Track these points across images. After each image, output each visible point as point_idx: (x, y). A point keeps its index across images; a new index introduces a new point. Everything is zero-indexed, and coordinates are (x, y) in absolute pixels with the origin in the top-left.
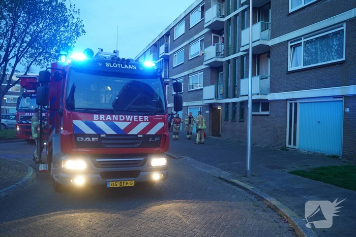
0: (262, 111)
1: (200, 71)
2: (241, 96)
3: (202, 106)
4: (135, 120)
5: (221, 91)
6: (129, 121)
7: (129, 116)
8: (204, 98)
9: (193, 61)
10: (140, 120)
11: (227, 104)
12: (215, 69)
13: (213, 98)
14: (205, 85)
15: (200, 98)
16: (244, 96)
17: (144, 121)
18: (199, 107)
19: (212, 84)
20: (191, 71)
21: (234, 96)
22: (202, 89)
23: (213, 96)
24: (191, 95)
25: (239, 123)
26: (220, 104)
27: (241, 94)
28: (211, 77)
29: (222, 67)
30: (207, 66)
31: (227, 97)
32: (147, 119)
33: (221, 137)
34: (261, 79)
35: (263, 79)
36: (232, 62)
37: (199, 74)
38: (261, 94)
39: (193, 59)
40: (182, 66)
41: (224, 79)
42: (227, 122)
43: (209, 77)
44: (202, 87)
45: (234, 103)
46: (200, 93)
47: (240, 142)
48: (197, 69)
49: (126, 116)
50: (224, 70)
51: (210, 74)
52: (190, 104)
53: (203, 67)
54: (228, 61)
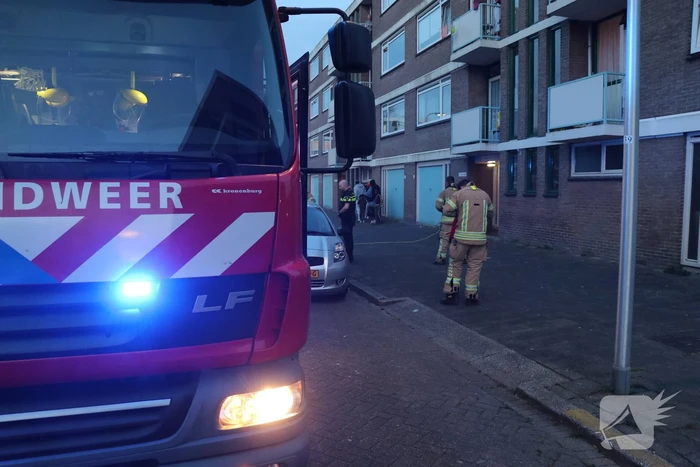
0: (607, 168)
1: (443, 77)
2: (552, 131)
3: (448, 162)
4: (104, 204)
5: (496, 121)
6: (71, 211)
7: (72, 186)
8: (455, 141)
9: (425, 56)
10: (134, 204)
11: (512, 153)
12: (481, 70)
13: (477, 139)
14: (455, 109)
15: (446, 142)
16: (559, 129)
17: (155, 209)
18: (443, 163)
19: (472, 105)
20: (422, 80)
21: (530, 133)
22: (448, 121)
23: (476, 135)
24: (424, 136)
25: (543, 200)
26: (494, 155)
27: (552, 125)
28: (471, 90)
29: (497, 63)
30: (460, 64)
31: (512, 137)
32: (175, 197)
33: (496, 235)
34: (609, 84)
35: (614, 83)
36: (522, 48)
37: (441, 85)
38: (609, 122)
39: (425, 51)
40: (402, 69)
41: (503, 92)
42: (511, 198)
43: (465, 91)
44: (448, 117)
45: (531, 153)
46: (443, 129)
47: (547, 247)
48: (435, 74)
49: (55, 186)
50: (504, 69)
51: (467, 84)
52: (422, 158)
53: (451, 66)
54: (514, 47)
